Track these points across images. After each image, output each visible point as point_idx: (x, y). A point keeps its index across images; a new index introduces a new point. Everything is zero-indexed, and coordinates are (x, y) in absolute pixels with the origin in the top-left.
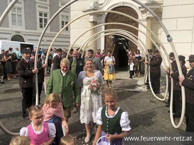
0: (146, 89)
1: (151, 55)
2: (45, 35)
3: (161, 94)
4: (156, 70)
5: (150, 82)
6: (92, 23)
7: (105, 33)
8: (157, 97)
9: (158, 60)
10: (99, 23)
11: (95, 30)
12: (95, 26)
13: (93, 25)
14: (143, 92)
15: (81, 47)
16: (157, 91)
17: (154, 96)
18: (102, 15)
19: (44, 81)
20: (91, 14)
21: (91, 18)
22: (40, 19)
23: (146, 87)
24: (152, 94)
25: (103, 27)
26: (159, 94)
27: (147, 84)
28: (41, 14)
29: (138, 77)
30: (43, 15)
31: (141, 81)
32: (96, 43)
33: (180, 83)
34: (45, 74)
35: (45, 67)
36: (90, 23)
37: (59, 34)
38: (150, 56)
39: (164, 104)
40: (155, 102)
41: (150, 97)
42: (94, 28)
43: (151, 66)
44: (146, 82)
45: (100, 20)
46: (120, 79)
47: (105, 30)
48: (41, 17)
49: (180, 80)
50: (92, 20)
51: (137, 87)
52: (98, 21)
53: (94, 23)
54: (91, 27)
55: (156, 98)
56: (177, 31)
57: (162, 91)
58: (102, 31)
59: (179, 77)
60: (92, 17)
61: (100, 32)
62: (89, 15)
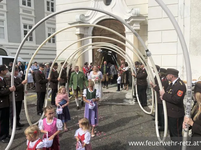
0: (134, 102)
1: (137, 67)
2: (23, 47)
3: (149, 106)
4: (142, 83)
5: (137, 95)
6: (78, 36)
7: (93, 46)
8: (144, 110)
9: (144, 72)
10: (86, 36)
11: (82, 43)
12: (81, 38)
13: (79, 37)
14: (131, 105)
15: (67, 60)
16: (144, 104)
17: (141, 109)
18: (88, 27)
19: (24, 99)
20: (77, 27)
21: (78, 31)
22: (24, 31)
23: (134, 100)
24: (140, 107)
25: (91, 40)
26: (146, 107)
27: (135, 97)
28: (25, 27)
29: (127, 90)
30: (28, 27)
31: (129, 94)
32: (84, 56)
33: (161, 97)
34: (25, 92)
35: (25, 83)
36: (77, 36)
37: (41, 47)
38: (137, 69)
39: (151, 118)
40: (142, 116)
41: (138, 111)
42: (81, 41)
43: (137, 79)
44: (134, 95)
45: (87, 32)
46: (108, 92)
47: (92, 42)
48: (25, 29)
49: (161, 94)
50: (79, 33)
51: (125, 100)
52: (85, 34)
53: (81, 36)
54: (78, 40)
55: (144, 112)
56: (162, 43)
57: (150, 103)
58: (89, 44)
59: (159, 91)
60: (78, 29)
61: (87, 45)
62: (75, 28)
